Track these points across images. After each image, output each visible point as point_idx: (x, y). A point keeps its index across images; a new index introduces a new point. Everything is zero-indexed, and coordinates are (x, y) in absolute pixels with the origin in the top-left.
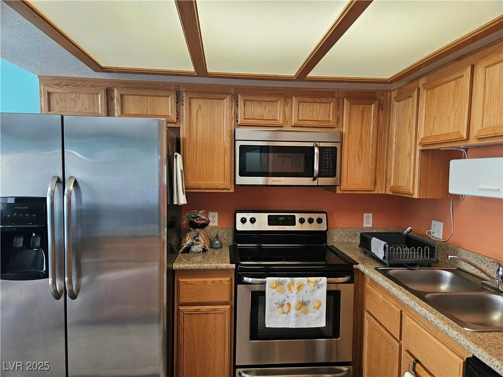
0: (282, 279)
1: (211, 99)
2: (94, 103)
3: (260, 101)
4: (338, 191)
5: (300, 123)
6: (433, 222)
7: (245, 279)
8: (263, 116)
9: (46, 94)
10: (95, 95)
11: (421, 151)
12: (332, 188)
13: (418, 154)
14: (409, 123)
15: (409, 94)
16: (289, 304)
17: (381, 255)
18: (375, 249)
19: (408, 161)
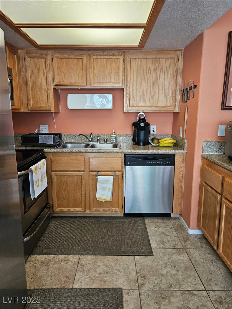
6: (41, 126)
11: (54, 88)
13: (52, 90)
14: (44, 72)
15: (41, 56)
16: (38, 180)
17: (51, 142)
18: (43, 141)
19: (46, 93)
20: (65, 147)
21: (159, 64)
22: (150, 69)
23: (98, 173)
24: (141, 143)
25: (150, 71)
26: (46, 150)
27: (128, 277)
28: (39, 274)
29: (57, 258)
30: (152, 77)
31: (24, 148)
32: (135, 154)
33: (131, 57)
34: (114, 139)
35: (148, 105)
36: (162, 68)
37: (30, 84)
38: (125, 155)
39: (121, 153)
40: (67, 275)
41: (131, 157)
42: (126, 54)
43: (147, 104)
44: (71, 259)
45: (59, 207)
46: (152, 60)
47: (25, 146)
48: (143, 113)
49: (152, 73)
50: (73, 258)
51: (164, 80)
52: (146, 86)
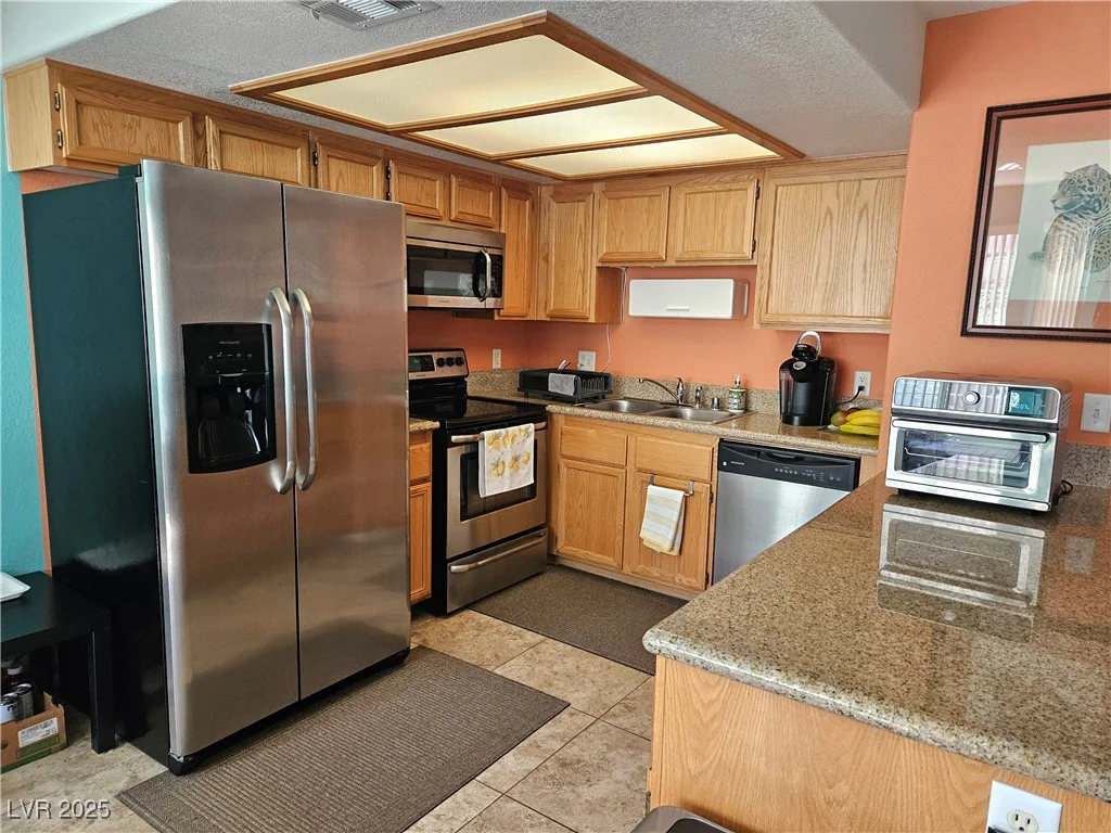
0: (497, 431)
1: (356, 162)
2: (171, 138)
3: (416, 177)
4: (496, 318)
5: (461, 217)
6: (581, 353)
7: (454, 438)
8: (419, 201)
9: (73, 105)
10: (171, 125)
11: (598, 268)
12: (488, 312)
13: (595, 271)
14: (581, 234)
15: (579, 198)
16: (503, 463)
17: (569, 391)
18: (557, 386)
19: (580, 279)
20: (614, 408)
21: (858, 194)
22: (829, 212)
23: (652, 478)
24: (796, 418)
25: (831, 218)
26: (552, 408)
27: (600, 695)
28: (459, 637)
29: (504, 626)
30: (834, 233)
31: (522, 400)
32: (746, 441)
33: (778, 182)
34: (736, 401)
35: (818, 312)
36: (866, 206)
37: (553, 259)
38: (722, 440)
39: (714, 434)
40: (500, 654)
41: (733, 448)
42: (767, 174)
43: (817, 309)
44: (528, 637)
45: (569, 542)
46: (838, 186)
47: (527, 396)
48: (814, 334)
49: (834, 222)
50: (533, 636)
51: (870, 242)
52: (816, 256)
